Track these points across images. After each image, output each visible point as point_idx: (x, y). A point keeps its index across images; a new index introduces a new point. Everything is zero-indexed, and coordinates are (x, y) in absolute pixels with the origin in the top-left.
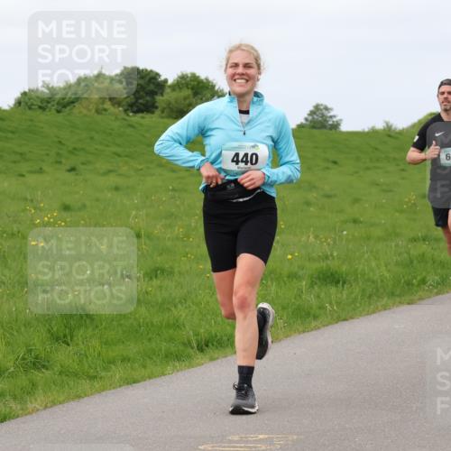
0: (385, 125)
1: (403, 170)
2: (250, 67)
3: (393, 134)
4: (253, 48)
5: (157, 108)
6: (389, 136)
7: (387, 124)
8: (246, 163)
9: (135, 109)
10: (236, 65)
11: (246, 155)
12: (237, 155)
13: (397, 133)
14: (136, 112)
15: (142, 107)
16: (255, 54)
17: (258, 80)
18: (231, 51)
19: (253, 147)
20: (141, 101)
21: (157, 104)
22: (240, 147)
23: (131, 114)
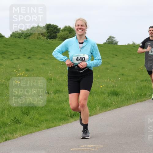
0: (132, 43)
1: (139, 58)
2: (83, 26)
3: (135, 46)
4: (84, 20)
5: (57, 37)
6: (134, 46)
7: (133, 42)
8: (81, 60)
9: (50, 38)
10: (79, 25)
11: (81, 58)
12: (78, 58)
13: (137, 46)
14: (50, 39)
15: (52, 37)
16: (85, 22)
17: (86, 30)
18: (77, 21)
19: (83, 55)
20: (52, 35)
21: (57, 36)
22: (79, 55)
23: (49, 39)
